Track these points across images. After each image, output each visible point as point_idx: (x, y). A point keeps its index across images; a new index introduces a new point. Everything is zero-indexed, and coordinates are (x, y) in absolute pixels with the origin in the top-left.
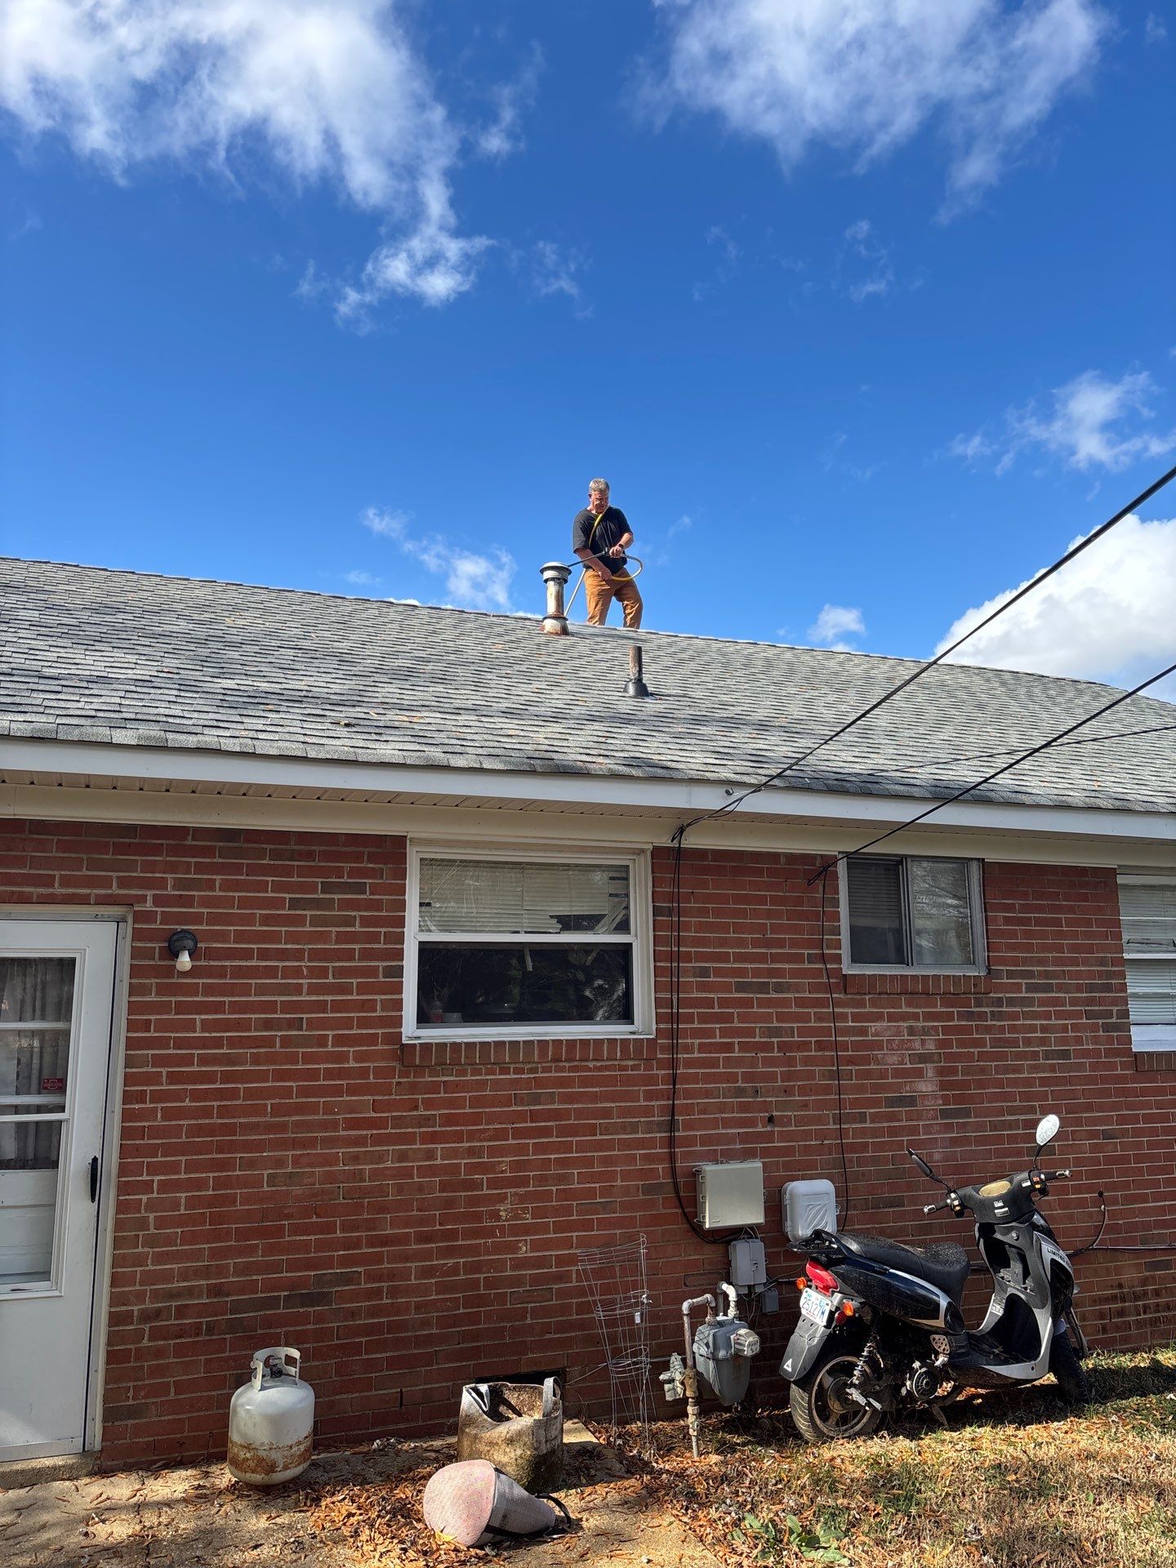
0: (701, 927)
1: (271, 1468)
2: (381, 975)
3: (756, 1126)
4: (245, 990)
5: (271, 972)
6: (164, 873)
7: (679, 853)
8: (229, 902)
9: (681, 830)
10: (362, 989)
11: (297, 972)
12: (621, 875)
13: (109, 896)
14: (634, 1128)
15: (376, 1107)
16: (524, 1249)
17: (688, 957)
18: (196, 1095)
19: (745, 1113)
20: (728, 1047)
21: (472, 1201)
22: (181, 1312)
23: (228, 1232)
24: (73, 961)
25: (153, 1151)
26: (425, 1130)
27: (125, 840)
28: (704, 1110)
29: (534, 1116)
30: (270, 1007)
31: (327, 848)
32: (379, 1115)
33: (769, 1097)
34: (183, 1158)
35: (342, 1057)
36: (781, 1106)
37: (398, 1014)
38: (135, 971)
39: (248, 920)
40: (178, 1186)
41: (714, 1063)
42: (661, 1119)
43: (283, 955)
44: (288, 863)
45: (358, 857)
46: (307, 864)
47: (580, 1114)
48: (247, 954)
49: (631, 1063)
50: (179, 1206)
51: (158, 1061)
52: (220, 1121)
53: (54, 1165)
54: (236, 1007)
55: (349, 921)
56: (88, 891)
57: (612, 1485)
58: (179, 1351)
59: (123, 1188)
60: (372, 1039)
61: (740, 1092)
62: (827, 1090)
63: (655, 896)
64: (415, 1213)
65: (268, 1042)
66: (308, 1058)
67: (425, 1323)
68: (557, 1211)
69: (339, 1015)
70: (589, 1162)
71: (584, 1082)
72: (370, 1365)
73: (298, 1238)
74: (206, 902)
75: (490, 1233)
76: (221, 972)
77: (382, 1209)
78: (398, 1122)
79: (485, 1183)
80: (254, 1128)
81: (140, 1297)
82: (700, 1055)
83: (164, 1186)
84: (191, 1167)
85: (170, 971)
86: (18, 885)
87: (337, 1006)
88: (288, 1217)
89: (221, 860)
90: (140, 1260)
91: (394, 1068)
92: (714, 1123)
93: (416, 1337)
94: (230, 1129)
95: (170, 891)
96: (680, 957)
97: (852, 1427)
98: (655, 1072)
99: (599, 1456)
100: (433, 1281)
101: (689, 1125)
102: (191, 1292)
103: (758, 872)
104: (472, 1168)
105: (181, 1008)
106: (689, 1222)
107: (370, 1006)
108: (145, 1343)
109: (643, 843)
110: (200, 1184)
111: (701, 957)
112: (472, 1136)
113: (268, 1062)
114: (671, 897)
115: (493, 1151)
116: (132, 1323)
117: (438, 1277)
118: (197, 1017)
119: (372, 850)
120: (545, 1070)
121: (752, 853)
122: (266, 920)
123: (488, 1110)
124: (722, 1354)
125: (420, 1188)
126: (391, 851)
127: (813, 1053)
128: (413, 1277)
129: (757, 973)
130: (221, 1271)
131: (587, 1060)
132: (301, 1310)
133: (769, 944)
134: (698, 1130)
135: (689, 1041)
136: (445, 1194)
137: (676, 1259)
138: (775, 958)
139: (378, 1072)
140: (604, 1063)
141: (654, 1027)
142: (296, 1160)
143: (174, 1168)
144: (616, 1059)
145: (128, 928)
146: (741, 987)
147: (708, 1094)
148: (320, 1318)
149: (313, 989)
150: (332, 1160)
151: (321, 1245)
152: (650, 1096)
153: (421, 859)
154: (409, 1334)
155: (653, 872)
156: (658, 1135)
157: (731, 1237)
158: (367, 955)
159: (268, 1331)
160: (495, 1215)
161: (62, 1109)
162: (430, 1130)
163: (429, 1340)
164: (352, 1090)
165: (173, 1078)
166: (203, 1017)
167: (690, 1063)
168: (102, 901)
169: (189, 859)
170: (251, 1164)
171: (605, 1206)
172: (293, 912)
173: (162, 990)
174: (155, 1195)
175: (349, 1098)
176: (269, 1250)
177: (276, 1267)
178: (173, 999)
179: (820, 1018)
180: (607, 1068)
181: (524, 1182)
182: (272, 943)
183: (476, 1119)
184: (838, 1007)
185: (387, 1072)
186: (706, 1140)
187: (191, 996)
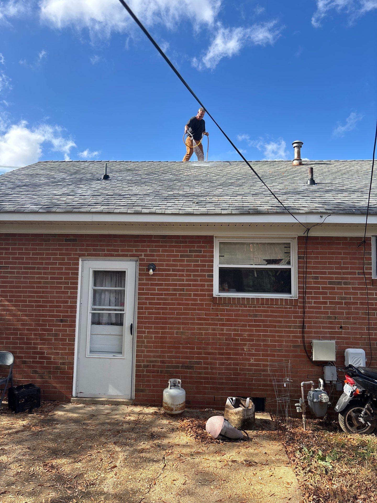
0: (316, 263)
1: (172, 410)
2: (207, 277)
3: (335, 329)
4: (169, 280)
5: (176, 275)
6: (147, 248)
7: (307, 238)
8: (164, 256)
9: (308, 230)
10: (201, 280)
11: (182, 275)
12: (288, 246)
13: (133, 254)
14: (290, 327)
15: (206, 314)
16: (252, 360)
17: (310, 273)
18: (156, 309)
19: (331, 325)
20: (326, 303)
21: (236, 345)
22: (154, 366)
23: (165, 346)
24: (125, 272)
25: (145, 323)
26: (221, 322)
27: (137, 239)
28: (315, 323)
29: (255, 321)
30: (175, 285)
31: (190, 240)
32: (207, 317)
33: (340, 320)
34: (153, 325)
35: (196, 300)
36: (344, 323)
37: (212, 288)
38: (140, 275)
39: (169, 261)
40: (152, 333)
41: (320, 308)
42: (300, 325)
43: (179, 270)
44: (180, 244)
45: (199, 242)
46: (185, 244)
47: (271, 321)
48: (169, 270)
49: (288, 306)
50: (152, 338)
51: (146, 299)
52: (162, 316)
53: (123, 325)
54: (166, 285)
55: (197, 261)
56: (128, 253)
57: (268, 432)
58: (154, 377)
59: (138, 332)
60: (204, 295)
61: (329, 318)
62: (364, 319)
63: (299, 253)
64: (218, 346)
65: (175, 295)
66: (186, 300)
67: (221, 379)
68: (263, 350)
69: (194, 288)
70: (274, 336)
71: (272, 311)
72: (205, 388)
73: (184, 350)
74: (158, 256)
75: (241, 355)
76: (162, 275)
77: (208, 344)
78: (212, 319)
79: (239, 340)
80: (172, 318)
81: (143, 361)
82: (314, 305)
83: (148, 332)
84: (155, 328)
85: (148, 275)
86: (110, 252)
87: (194, 285)
88: (181, 344)
89: (161, 244)
90: (143, 351)
91: (211, 304)
92: (319, 327)
93: (219, 382)
94: (165, 318)
95: (148, 253)
96: (306, 273)
97: (362, 431)
98: (297, 310)
99: (269, 424)
100: (223, 367)
101: (309, 327)
102: (156, 361)
103: (339, 244)
104: (235, 335)
105: (152, 285)
106: (309, 358)
107: (204, 286)
108: (145, 373)
109: (294, 235)
110: (158, 333)
111: (315, 273)
112: (235, 325)
113: (175, 300)
114: (304, 253)
115: (242, 330)
116: (141, 368)
117: (225, 366)
118: (156, 287)
119: (203, 240)
120: (258, 307)
121: (336, 237)
122: (174, 261)
123: (240, 318)
124: (315, 400)
125: (219, 339)
126: (209, 240)
127: (359, 306)
128: (217, 365)
129: (337, 278)
130: (164, 357)
131: (273, 305)
132: (186, 370)
133: (342, 268)
134: (313, 329)
135: (310, 300)
136: (227, 342)
137: (304, 369)
138: (344, 273)
139: (206, 305)
140: (279, 306)
141: (298, 295)
142: (183, 328)
143: (151, 328)
144: (283, 305)
145: (138, 263)
146: (330, 283)
147: (317, 318)
148: (191, 373)
149: (187, 280)
150: (194, 329)
151: (190, 353)
152: (295, 317)
153: (220, 242)
154: (217, 381)
155: (298, 245)
156: (299, 330)
157: (325, 365)
158: (202, 271)
159: (176, 374)
160: (243, 349)
161: (123, 311)
162: (222, 322)
163: (222, 383)
164: (199, 309)
165: (150, 304)
166: (158, 287)
167: (310, 307)
168: (131, 256)
169: (153, 244)
170: (171, 328)
171: (279, 351)
172: (181, 258)
173: (147, 280)
174: (146, 335)
175: (198, 312)
176: (176, 352)
177: (178, 357)
178: (150, 282)
179: (362, 294)
180: (280, 308)
181: (252, 340)
182: (175, 267)
183: (237, 320)
184: (369, 290)
185: (209, 305)
186: (316, 333)
187: (154, 281)
